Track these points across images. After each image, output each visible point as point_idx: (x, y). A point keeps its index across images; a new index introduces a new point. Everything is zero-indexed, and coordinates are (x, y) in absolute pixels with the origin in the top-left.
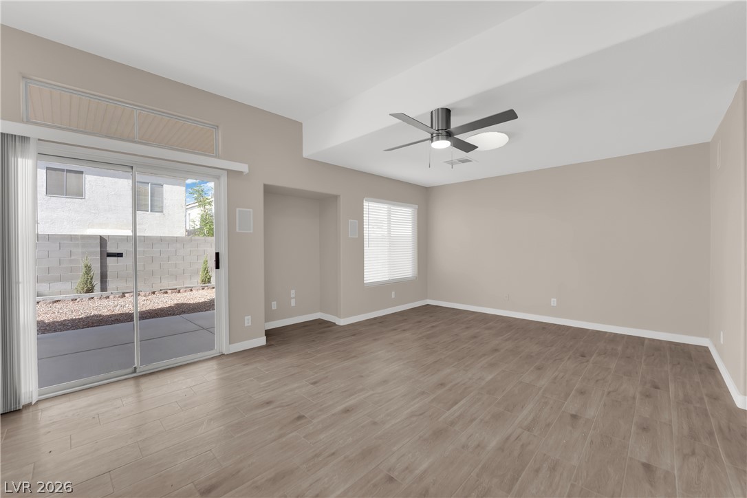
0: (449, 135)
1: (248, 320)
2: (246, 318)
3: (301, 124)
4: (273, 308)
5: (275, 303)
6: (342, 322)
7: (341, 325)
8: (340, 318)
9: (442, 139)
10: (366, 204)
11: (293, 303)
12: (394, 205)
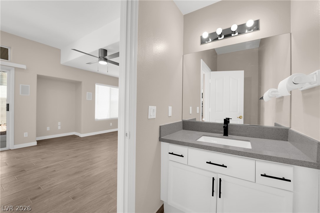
0: (106, 60)
1: (26, 134)
2: (25, 133)
3: (60, 50)
4: (47, 130)
5: (49, 128)
6: (82, 135)
7: (81, 137)
8: (81, 134)
9: (103, 61)
10: (97, 86)
11: (59, 128)
12: (112, 87)
